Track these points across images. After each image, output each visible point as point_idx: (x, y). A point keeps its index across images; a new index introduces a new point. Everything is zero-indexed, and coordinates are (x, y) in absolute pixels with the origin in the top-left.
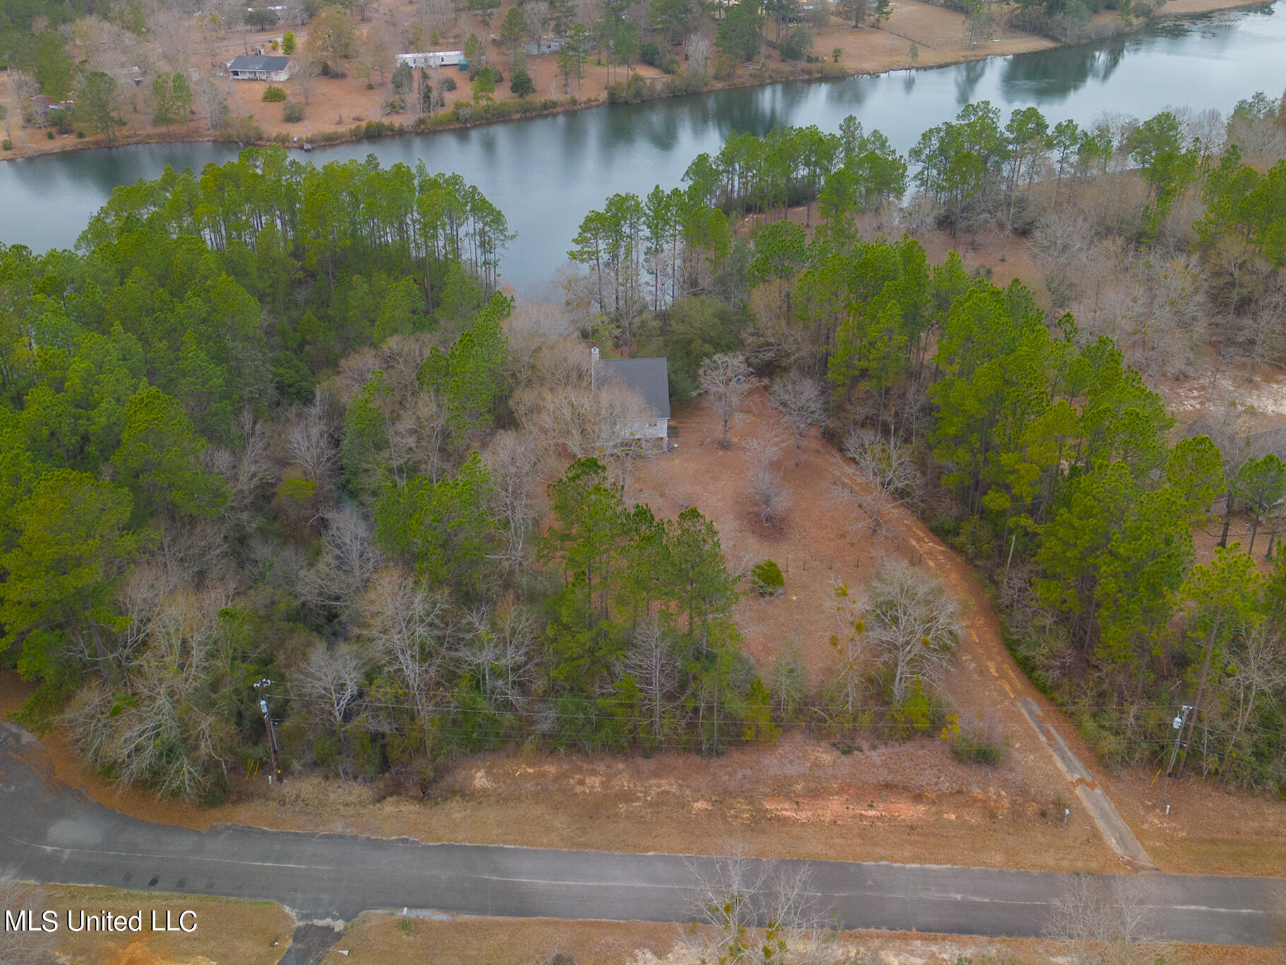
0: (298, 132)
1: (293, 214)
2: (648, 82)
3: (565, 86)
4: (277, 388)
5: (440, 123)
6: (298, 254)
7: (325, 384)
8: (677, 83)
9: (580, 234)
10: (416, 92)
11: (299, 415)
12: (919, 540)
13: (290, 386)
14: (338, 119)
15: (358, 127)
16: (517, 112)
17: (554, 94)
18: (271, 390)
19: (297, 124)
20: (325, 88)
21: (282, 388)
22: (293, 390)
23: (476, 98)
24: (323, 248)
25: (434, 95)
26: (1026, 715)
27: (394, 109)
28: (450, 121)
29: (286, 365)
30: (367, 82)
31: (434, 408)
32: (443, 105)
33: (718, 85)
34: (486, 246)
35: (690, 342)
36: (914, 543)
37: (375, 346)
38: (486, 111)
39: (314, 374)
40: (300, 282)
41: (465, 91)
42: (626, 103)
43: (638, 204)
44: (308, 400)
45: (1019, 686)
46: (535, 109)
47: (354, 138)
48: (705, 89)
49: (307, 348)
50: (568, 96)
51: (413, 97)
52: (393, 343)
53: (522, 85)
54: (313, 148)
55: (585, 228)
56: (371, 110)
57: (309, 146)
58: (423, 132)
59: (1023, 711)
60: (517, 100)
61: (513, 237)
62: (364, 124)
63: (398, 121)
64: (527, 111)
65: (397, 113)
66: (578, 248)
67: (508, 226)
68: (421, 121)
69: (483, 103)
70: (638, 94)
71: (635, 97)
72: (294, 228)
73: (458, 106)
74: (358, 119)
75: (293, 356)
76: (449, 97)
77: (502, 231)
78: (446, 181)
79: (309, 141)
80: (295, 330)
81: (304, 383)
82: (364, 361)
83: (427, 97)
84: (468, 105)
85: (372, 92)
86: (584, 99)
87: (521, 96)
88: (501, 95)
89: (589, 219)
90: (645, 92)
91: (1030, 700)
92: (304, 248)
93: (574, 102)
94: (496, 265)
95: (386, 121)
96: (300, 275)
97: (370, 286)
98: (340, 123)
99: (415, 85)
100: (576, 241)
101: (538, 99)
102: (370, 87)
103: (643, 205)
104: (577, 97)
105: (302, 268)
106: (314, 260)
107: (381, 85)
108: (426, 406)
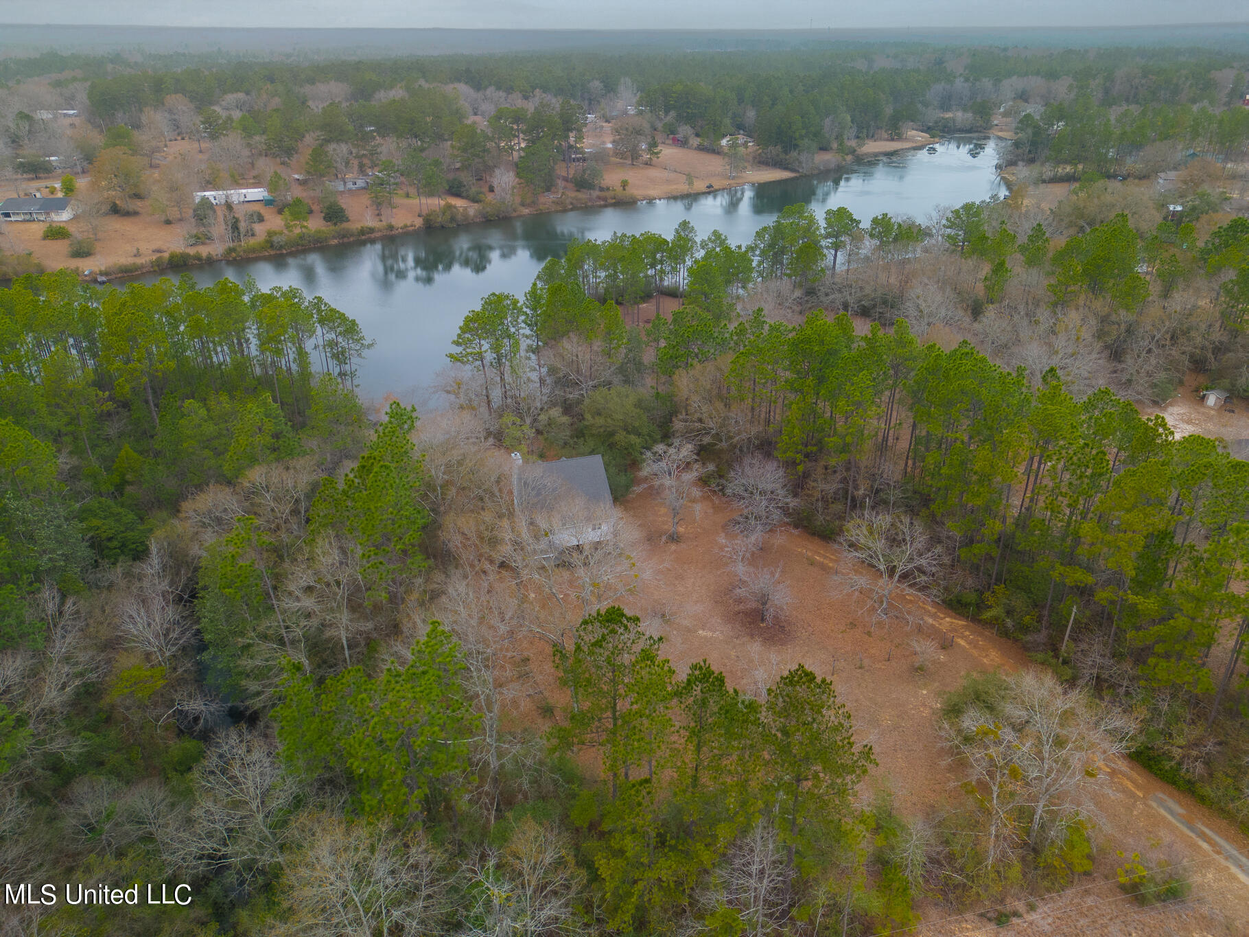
0: (88, 266)
1: (93, 342)
2: (461, 210)
3: (378, 215)
4: (92, 546)
5: (253, 250)
6: (102, 382)
7: (159, 533)
8: (488, 209)
9: (459, 336)
10: (223, 223)
11: (128, 575)
12: (934, 616)
13: (110, 539)
14: (135, 251)
15: (160, 258)
16: (334, 237)
17: (370, 221)
18: (83, 551)
19: (85, 259)
20: (117, 225)
21: (97, 544)
22: (115, 543)
23: (288, 227)
24: (138, 374)
25: (242, 225)
26: (1170, 817)
27: (200, 239)
28: (263, 248)
29: (102, 514)
30: (163, 218)
31: (336, 556)
32: (253, 235)
33: (526, 211)
34: (340, 356)
35: (612, 434)
36: (930, 621)
37: (229, 482)
38: (301, 238)
39: (141, 519)
40: (109, 414)
41: (275, 222)
42: (443, 227)
43: (515, 302)
44: (140, 554)
45: (1140, 780)
46: (352, 235)
47: (156, 268)
48: (514, 214)
49: (129, 489)
50: (384, 223)
51: (219, 228)
52: (256, 475)
53: (334, 214)
54: (109, 281)
55: (465, 329)
56: (174, 242)
57: (104, 279)
58: (235, 259)
59: (1162, 811)
60: (332, 227)
61: (370, 346)
62: (166, 255)
63: (204, 251)
64: (344, 237)
65: (203, 244)
66: (459, 349)
67: (364, 333)
68: (231, 250)
69: (298, 231)
70: (453, 219)
71: (451, 222)
72: (94, 355)
73: (270, 234)
74: (159, 251)
75: (110, 502)
76: (259, 228)
77: (358, 341)
78: (284, 294)
79: (106, 274)
80: (108, 469)
81: (130, 534)
82: (214, 499)
83: (235, 227)
84: (281, 233)
85: (169, 226)
86: (401, 225)
87: (335, 224)
88: (315, 225)
89: (468, 320)
90: (459, 217)
91: (1161, 795)
92: (110, 377)
93: (391, 227)
94: (353, 375)
95: (192, 251)
96: (110, 406)
97: (208, 410)
98: (137, 255)
99: (221, 219)
100: (457, 344)
101: (354, 226)
102: (168, 222)
103: (521, 303)
104: (393, 223)
105: (111, 398)
106: (127, 388)
107: (181, 220)
108: (327, 554)
